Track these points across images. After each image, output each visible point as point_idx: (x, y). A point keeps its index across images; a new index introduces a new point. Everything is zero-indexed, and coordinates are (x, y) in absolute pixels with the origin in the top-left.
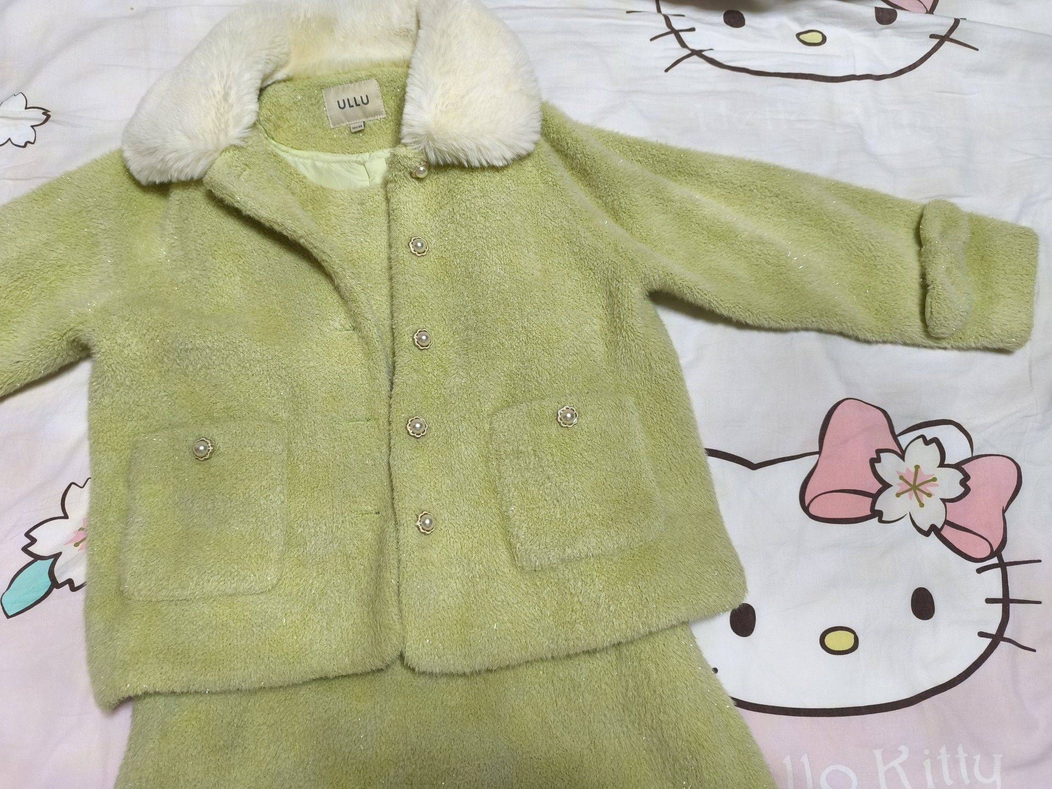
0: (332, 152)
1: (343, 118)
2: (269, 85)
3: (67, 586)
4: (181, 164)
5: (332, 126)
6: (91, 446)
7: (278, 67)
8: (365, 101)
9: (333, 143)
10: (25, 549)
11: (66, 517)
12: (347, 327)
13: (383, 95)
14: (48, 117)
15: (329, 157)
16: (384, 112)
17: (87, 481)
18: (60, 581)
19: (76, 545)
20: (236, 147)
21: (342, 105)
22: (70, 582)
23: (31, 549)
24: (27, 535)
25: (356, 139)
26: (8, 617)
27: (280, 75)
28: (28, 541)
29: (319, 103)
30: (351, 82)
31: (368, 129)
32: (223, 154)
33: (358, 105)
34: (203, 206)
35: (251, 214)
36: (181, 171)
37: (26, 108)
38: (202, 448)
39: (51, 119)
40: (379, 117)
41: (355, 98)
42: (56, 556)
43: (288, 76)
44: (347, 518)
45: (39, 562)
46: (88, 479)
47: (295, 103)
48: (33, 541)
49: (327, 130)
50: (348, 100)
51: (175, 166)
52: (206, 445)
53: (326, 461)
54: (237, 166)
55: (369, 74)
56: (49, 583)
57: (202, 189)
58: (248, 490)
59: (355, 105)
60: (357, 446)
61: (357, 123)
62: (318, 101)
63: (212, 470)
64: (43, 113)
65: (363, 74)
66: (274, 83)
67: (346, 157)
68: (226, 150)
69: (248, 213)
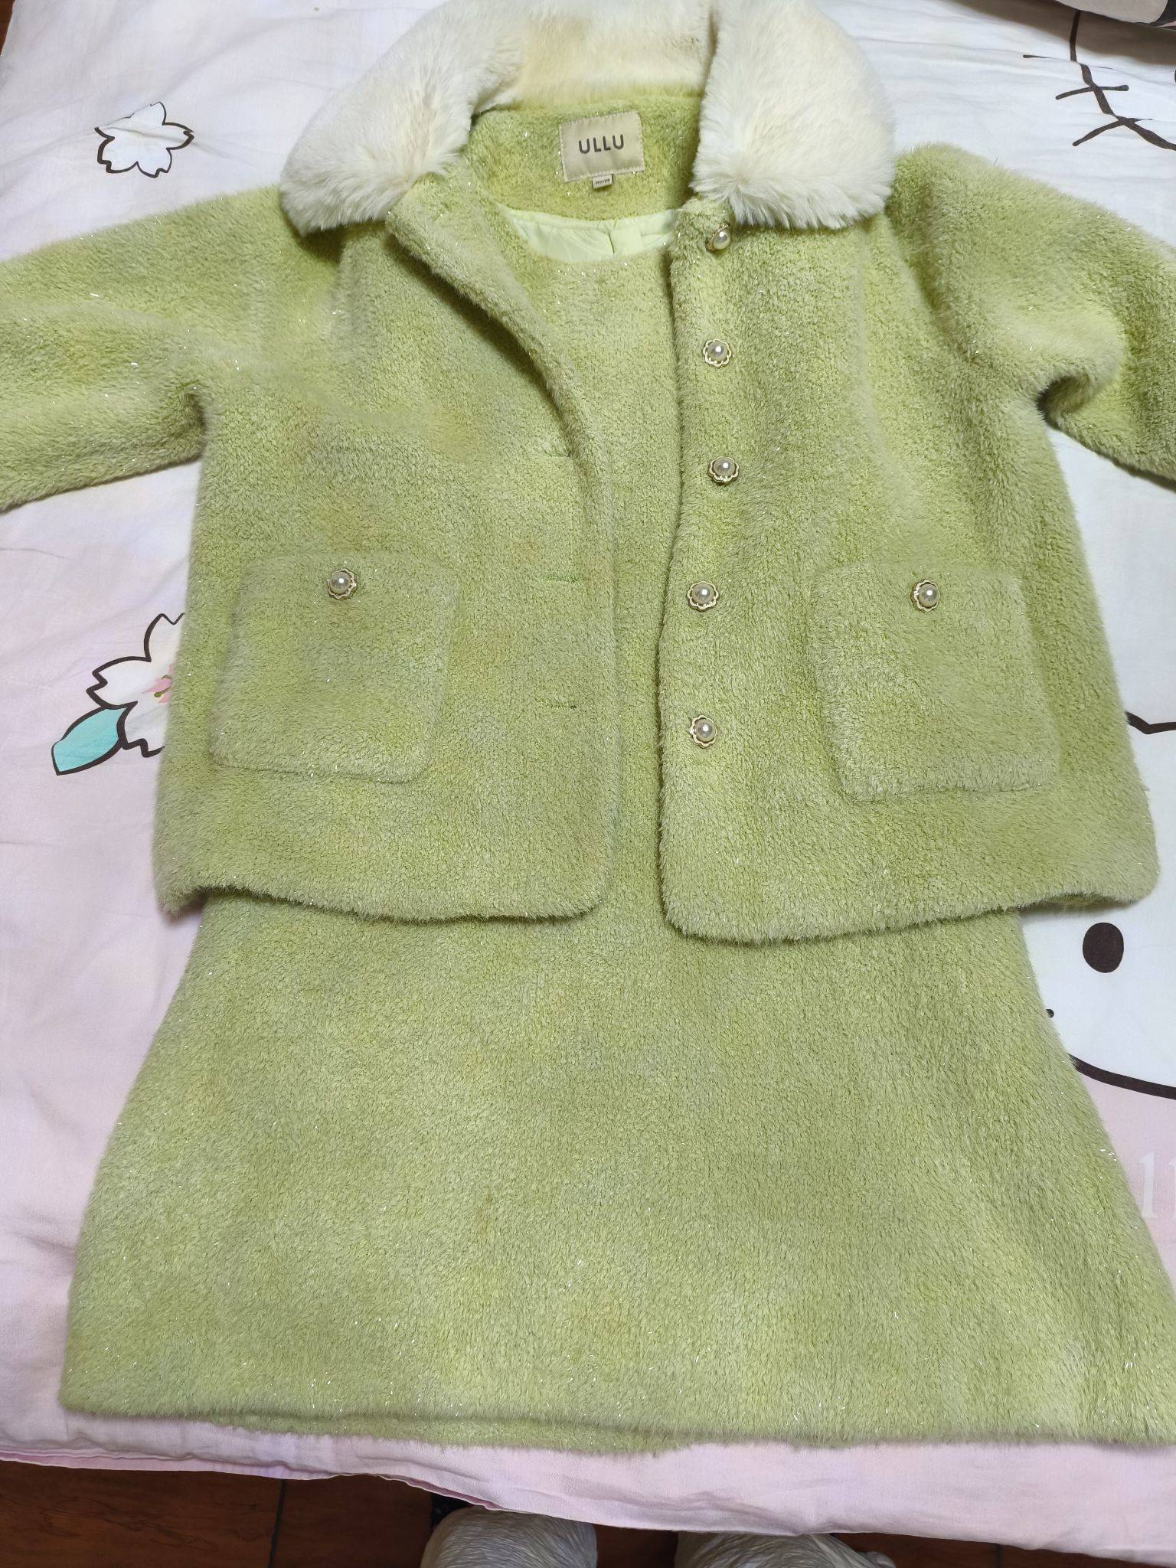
0: (563, 215)
1: (584, 169)
2: (488, 111)
3: (138, 749)
4: (357, 196)
5: (566, 180)
6: (191, 568)
7: (504, 85)
8: (618, 143)
9: (566, 202)
10: (91, 692)
11: (148, 659)
12: (561, 449)
13: (646, 136)
14: (191, 138)
15: (558, 220)
16: (643, 163)
17: (181, 616)
18: (130, 739)
19: (157, 695)
20: (434, 177)
21: (585, 148)
22: (142, 743)
23: (98, 692)
24: (96, 673)
25: (598, 200)
26: (59, 773)
27: (503, 98)
28: (96, 682)
29: (551, 145)
30: (602, 114)
31: (616, 186)
32: (416, 185)
33: (607, 149)
34: (381, 259)
35: (443, 275)
36: (357, 205)
37: (164, 123)
38: (341, 581)
39: (194, 141)
40: (634, 170)
41: (604, 138)
42: (130, 706)
43: (514, 100)
44: (529, 707)
45: (106, 711)
46: (182, 614)
47: (519, 143)
48: (103, 683)
49: (559, 185)
50: (595, 140)
51: (349, 199)
52: (348, 578)
53: (508, 628)
54: (433, 205)
55: (629, 103)
56: (116, 739)
57: (382, 235)
58: (395, 646)
59: (603, 149)
60: (555, 612)
61: (601, 178)
62: (552, 142)
63: (351, 614)
64: (185, 133)
65: (620, 104)
66: (493, 109)
67: (583, 223)
68: (420, 180)
69: (438, 271)
